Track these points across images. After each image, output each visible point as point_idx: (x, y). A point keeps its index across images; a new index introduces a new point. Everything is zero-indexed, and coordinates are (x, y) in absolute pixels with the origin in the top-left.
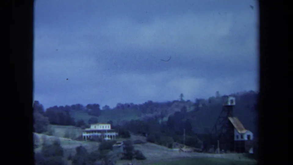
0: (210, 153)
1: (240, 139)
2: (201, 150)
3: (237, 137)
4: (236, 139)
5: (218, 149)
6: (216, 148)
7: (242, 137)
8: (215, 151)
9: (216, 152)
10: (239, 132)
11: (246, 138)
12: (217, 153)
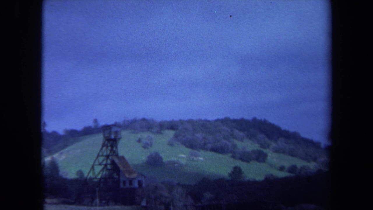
0: (84, 205)
1: (128, 185)
2: (73, 201)
3: (124, 183)
4: (122, 185)
5: (97, 201)
6: (93, 199)
7: (131, 182)
8: (92, 202)
9: (94, 204)
10: (127, 176)
11: (136, 185)
12: (96, 205)
